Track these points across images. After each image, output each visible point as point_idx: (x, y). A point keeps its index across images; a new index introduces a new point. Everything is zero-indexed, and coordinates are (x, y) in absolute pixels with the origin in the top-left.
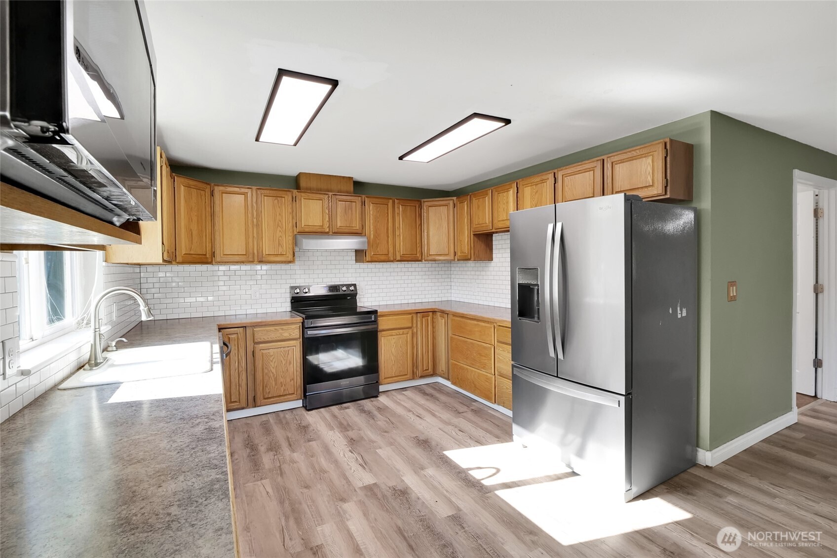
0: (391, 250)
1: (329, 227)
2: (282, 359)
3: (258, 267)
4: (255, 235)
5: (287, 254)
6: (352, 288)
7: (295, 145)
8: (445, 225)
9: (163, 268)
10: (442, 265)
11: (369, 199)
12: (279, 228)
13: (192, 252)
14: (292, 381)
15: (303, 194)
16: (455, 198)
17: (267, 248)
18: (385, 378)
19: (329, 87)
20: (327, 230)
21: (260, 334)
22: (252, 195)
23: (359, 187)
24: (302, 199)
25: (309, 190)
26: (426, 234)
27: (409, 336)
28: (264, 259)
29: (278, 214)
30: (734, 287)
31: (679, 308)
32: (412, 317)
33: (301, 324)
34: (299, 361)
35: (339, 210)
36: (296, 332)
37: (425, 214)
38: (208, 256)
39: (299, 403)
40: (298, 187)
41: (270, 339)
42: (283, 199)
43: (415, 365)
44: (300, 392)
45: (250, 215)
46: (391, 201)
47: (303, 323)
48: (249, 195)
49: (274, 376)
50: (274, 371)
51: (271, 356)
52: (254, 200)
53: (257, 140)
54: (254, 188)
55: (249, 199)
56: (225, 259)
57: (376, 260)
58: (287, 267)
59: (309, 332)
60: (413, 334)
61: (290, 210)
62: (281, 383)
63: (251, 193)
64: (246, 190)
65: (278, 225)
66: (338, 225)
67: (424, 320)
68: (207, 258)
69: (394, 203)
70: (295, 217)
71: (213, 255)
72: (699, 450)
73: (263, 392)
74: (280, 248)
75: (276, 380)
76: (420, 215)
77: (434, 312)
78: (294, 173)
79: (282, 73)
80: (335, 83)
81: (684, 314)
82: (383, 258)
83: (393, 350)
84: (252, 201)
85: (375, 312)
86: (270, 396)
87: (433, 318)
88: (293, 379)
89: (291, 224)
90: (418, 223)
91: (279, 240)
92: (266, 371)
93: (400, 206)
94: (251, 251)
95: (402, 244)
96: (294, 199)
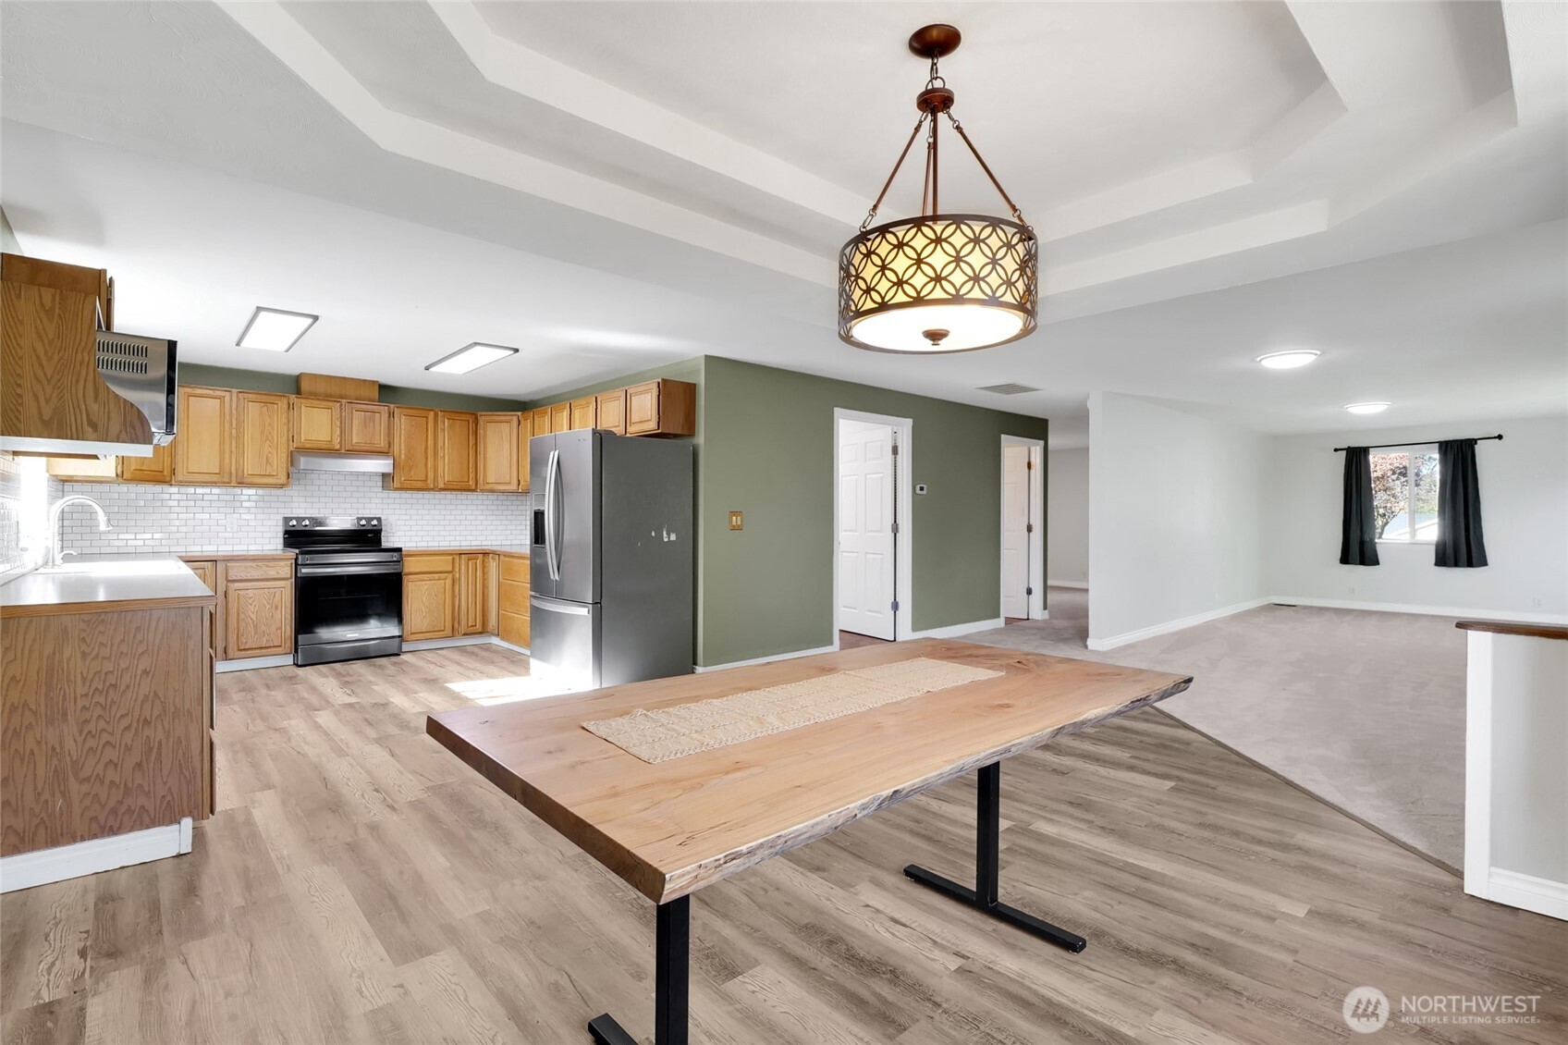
0: (431, 475)
1: (340, 443)
2: (265, 602)
3: (238, 491)
4: (234, 449)
5: (279, 473)
6: (375, 522)
7: (287, 351)
8: (506, 445)
9: (115, 488)
10: (501, 497)
11: (399, 410)
12: (268, 442)
13: (144, 468)
14: (279, 631)
15: (303, 401)
16: (519, 413)
17: (250, 466)
18: (412, 634)
19: (310, 320)
20: (338, 447)
21: (237, 571)
22: (231, 399)
23: (387, 392)
24: (303, 406)
25: (314, 396)
26: (482, 456)
27: (449, 582)
28: (244, 480)
29: (267, 425)
30: (739, 518)
31: (665, 533)
32: (453, 559)
33: (294, 561)
34: (289, 605)
35: (355, 422)
36: (286, 570)
37: (481, 431)
38: (165, 473)
39: (289, 660)
40: (298, 392)
41: (250, 578)
42: (276, 406)
43: (455, 619)
44: (289, 644)
45: (227, 425)
46: (432, 413)
47: (296, 559)
48: (227, 399)
49: (253, 623)
50: (254, 617)
51: (251, 598)
52: (234, 406)
53: (238, 344)
54: (235, 391)
55: (227, 404)
56: (191, 478)
57: (409, 487)
58: (280, 492)
59: (304, 571)
60: (453, 580)
61: (285, 420)
62: (264, 632)
63: (230, 397)
64: (223, 394)
65: (267, 439)
66: (354, 441)
67: (470, 563)
68: (164, 476)
69: (436, 415)
70: (291, 430)
71: (173, 472)
72: (697, 667)
73: (238, 641)
74: (269, 467)
75: (256, 627)
76: (476, 433)
77: (485, 554)
78: (296, 372)
79: (259, 309)
80: (316, 318)
81: (674, 539)
82: (419, 484)
83: (424, 599)
84: (231, 406)
85: (399, 550)
86: (247, 647)
87: (483, 561)
88: (281, 628)
89: (285, 438)
90: (472, 442)
91: (267, 457)
92: (242, 616)
93: (446, 420)
94: (227, 469)
95: (446, 467)
96: (290, 407)
